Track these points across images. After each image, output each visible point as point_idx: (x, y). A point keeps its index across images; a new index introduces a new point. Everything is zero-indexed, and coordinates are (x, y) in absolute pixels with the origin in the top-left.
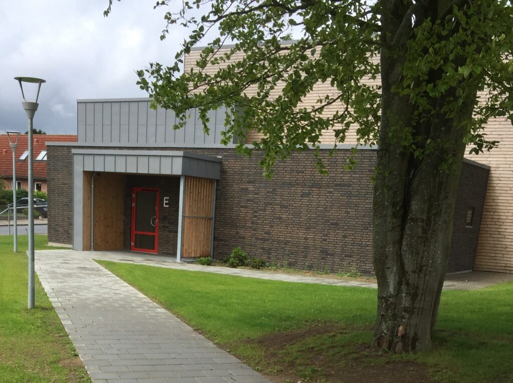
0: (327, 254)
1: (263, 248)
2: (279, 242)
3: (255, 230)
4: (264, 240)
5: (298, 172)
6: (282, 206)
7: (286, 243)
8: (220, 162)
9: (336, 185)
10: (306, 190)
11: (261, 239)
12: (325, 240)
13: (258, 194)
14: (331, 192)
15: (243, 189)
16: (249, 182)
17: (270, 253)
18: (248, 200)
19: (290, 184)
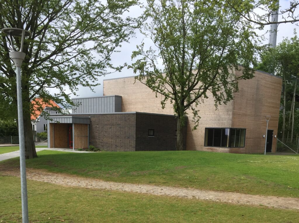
0: (117, 146)
1: (101, 145)
2: (105, 143)
3: (99, 139)
4: (102, 142)
5: (108, 121)
6: (105, 132)
7: (107, 143)
8: (90, 119)
9: (117, 125)
10: (110, 126)
11: (101, 142)
12: (116, 142)
13: (99, 128)
14: (116, 127)
15: (96, 127)
16: (97, 125)
17: (103, 147)
18: (97, 130)
19: (107, 125)
